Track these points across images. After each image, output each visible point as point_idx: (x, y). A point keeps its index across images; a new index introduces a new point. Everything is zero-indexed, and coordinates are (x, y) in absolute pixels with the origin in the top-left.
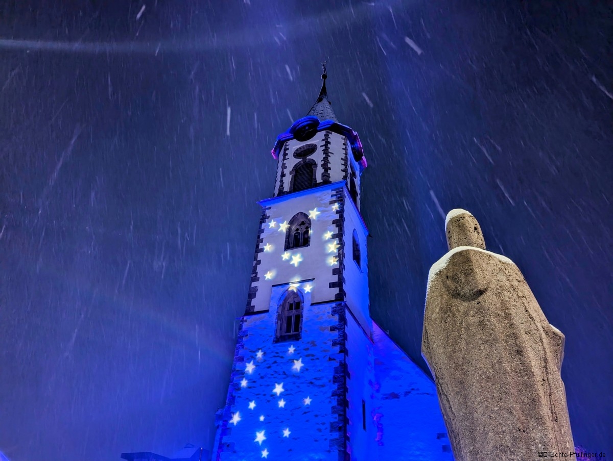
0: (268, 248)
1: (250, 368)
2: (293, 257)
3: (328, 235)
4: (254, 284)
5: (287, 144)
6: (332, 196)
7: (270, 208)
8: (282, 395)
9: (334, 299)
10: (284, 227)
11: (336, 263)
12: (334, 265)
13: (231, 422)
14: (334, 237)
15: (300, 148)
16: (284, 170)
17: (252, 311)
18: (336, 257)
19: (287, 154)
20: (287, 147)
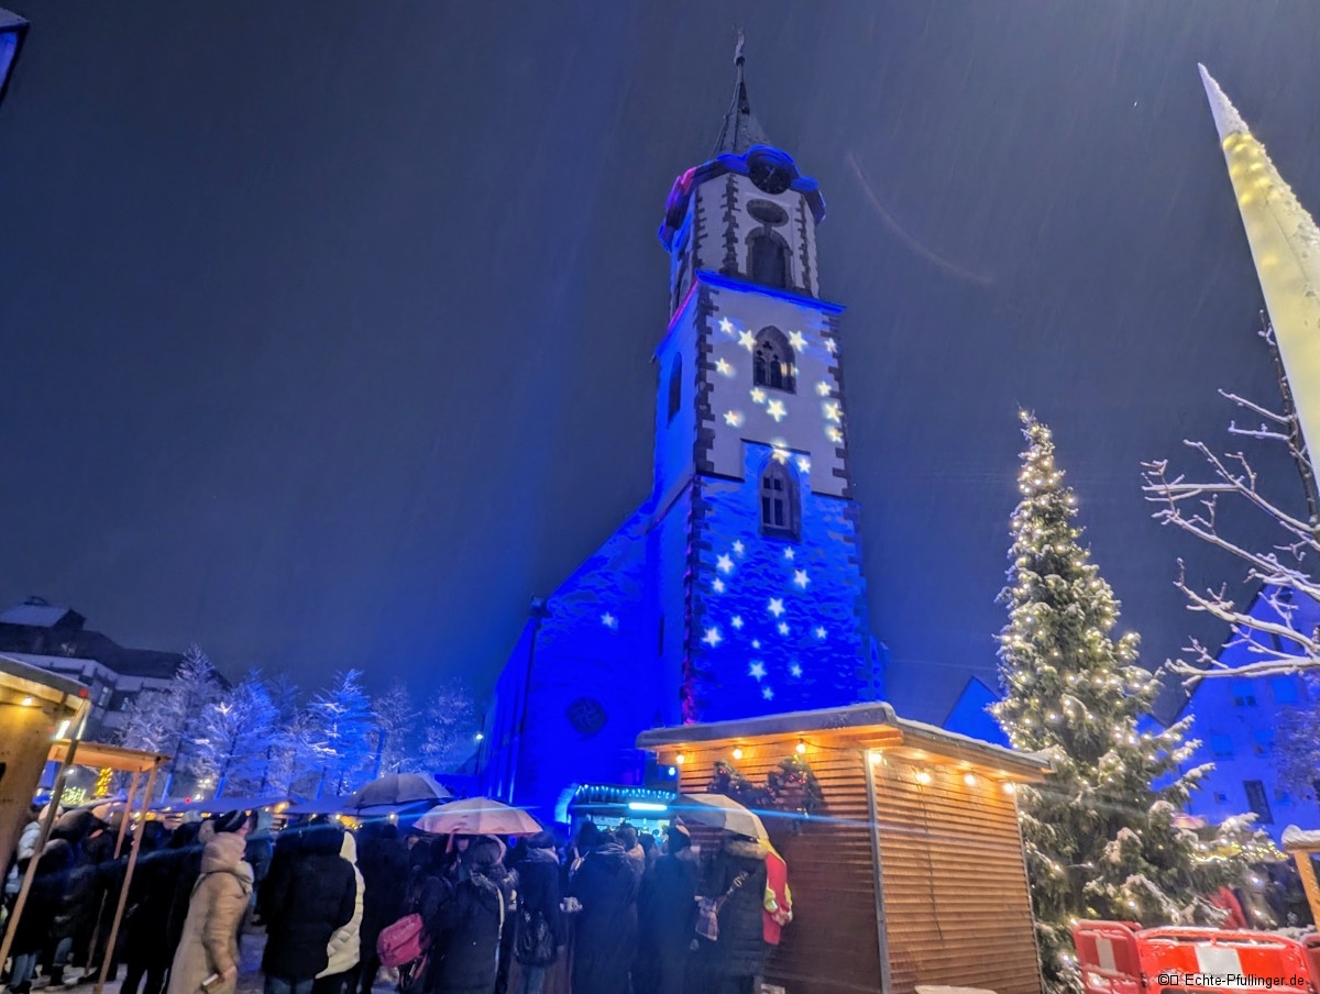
0: (723, 367)
1: (725, 564)
2: (771, 402)
3: (824, 389)
4: (706, 424)
5: (735, 179)
6: (824, 322)
7: (717, 293)
8: (783, 617)
9: (840, 494)
10: (748, 340)
11: (840, 440)
12: (837, 442)
13: (705, 640)
14: (833, 395)
15: (759, 202)
16: (735, 230)
17: (709, 470)
18: (839, 430)
19: (736, 200)
20: (735, 186)
